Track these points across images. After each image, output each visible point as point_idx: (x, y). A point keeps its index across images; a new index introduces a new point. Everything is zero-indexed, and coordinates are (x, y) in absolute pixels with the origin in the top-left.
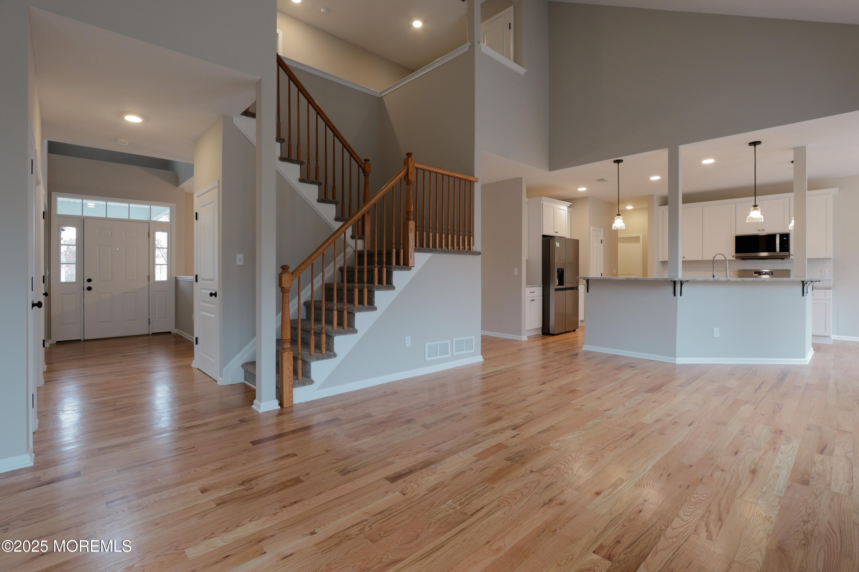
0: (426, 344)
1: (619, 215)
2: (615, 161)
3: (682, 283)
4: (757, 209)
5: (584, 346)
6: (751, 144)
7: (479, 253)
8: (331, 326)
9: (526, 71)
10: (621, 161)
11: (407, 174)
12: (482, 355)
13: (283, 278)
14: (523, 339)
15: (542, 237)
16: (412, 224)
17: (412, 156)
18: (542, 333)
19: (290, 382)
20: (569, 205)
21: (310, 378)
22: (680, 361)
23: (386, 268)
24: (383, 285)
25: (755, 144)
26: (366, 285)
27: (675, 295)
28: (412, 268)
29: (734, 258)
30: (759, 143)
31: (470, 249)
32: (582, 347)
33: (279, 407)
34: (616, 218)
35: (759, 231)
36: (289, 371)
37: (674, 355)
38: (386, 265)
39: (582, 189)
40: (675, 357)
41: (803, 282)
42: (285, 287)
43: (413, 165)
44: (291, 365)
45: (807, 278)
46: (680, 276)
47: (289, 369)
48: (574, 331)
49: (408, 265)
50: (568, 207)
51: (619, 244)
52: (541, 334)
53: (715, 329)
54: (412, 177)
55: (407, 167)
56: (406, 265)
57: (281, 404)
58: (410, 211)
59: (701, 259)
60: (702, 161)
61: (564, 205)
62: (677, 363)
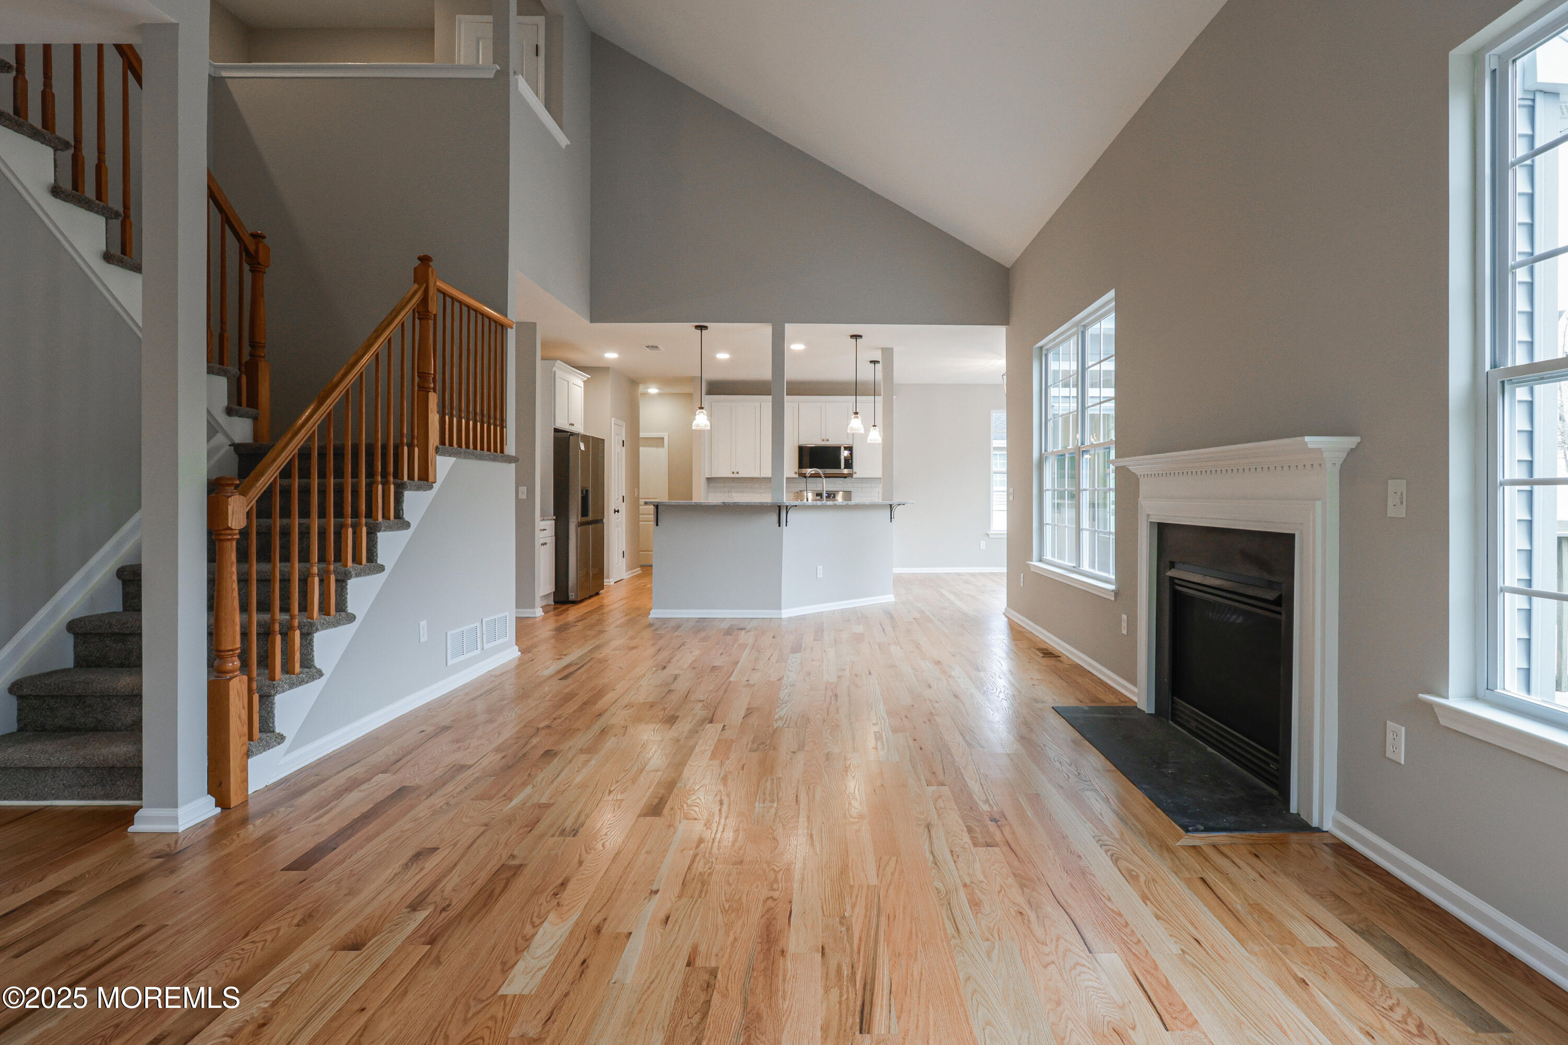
0: (448, 633)
1: (701, 408)
2: (697, 327)
3: (787, 508)
4: (857, 417)
5: (652, 611)
6: (852, 336)
7: (510, 459)
8: (288, 614)
9: (569, 143)
10: (706, 328)
11: (425, 300)
12: (516, 644)
13: (229, 507)
14: (537, 615)
15: (554, 432)
16: (433, 400)
17: (431, 264)
18: (554, 601)
19: (242, 746)
20: (586, 379)
21: (273, 731)
22: (787, 613)
23: (394, 484)
24: (389, 519)
25: (856, 337)
26: (364, 520)
27: (779, 526)
28: (434, 484)
29: (797, 476)
30: (860, 336)
31: (502, 451)
32: (649, 614)
33: (219, 810)
34: (697, 412)
35: (823, 440)
36: (241, 722)
37: (779, 608)
38: (394, 478)
39: (611, 356)
40: (781, 609)
41: (891, 505)
42: (233, 528)
43: (435, 283)
44: (244, 708)
45: (895, 501)
46: (786, 499)
47: (240, 717)
48: (597, 594)
49: (426, 479)
50: (585, 382)
51: (640, 448)
52: (553, 603)
53: (819, 567)
54: (435, 307)
55: (424, 285)
56: (425, 479)
57: (222, 801)
58: (428, 374)
59: (758, 476)
60: (791, 345)
61: (579, 377)
62: (784, 616)
